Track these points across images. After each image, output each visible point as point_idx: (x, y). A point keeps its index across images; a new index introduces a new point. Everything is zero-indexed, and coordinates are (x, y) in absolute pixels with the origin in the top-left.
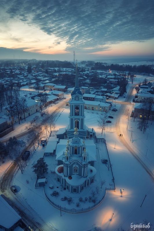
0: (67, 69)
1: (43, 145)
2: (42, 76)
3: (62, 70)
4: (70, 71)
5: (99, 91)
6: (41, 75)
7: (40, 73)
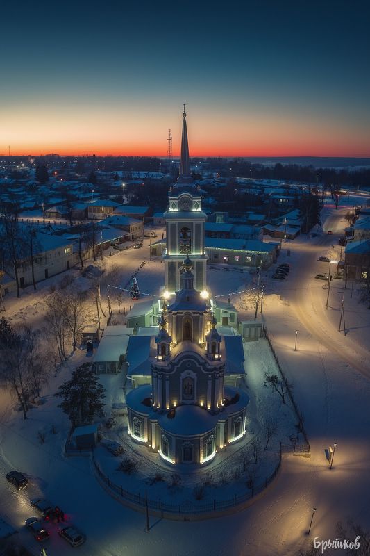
0: (151, 174)
1: (89, 344)
2: (80, 189)
3: (136, 176)
4: (159, 177)
5: (241, 221)
6: (77, 186)
7: (74, 184)
